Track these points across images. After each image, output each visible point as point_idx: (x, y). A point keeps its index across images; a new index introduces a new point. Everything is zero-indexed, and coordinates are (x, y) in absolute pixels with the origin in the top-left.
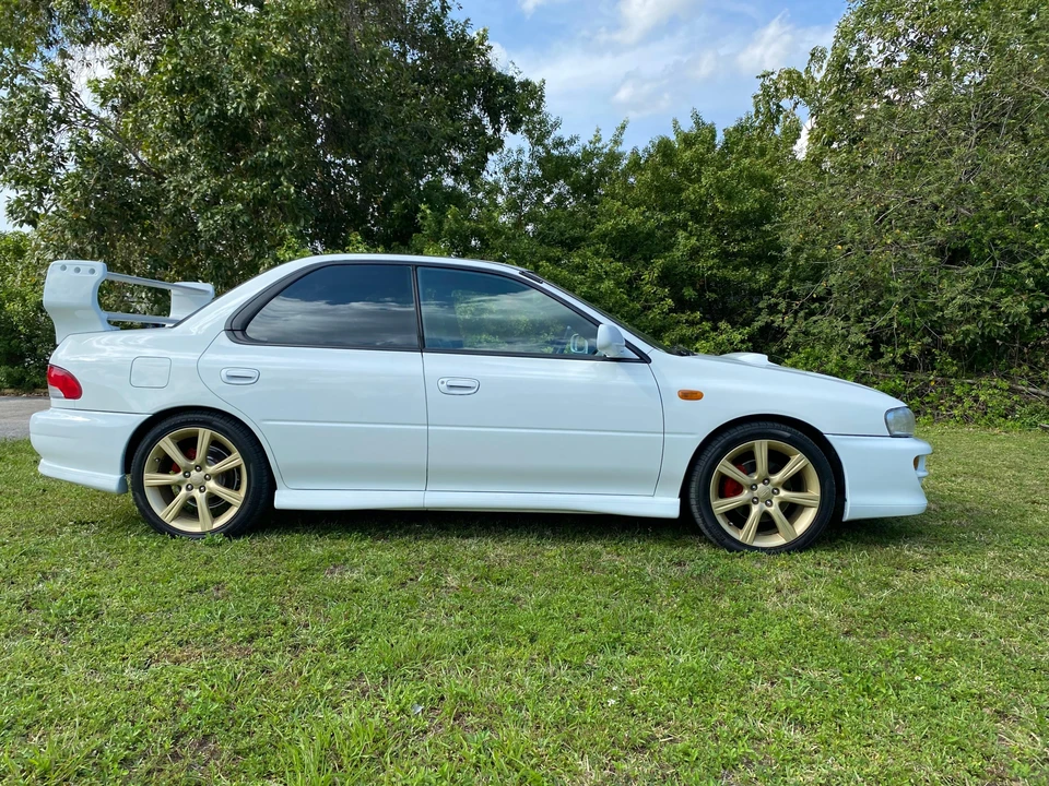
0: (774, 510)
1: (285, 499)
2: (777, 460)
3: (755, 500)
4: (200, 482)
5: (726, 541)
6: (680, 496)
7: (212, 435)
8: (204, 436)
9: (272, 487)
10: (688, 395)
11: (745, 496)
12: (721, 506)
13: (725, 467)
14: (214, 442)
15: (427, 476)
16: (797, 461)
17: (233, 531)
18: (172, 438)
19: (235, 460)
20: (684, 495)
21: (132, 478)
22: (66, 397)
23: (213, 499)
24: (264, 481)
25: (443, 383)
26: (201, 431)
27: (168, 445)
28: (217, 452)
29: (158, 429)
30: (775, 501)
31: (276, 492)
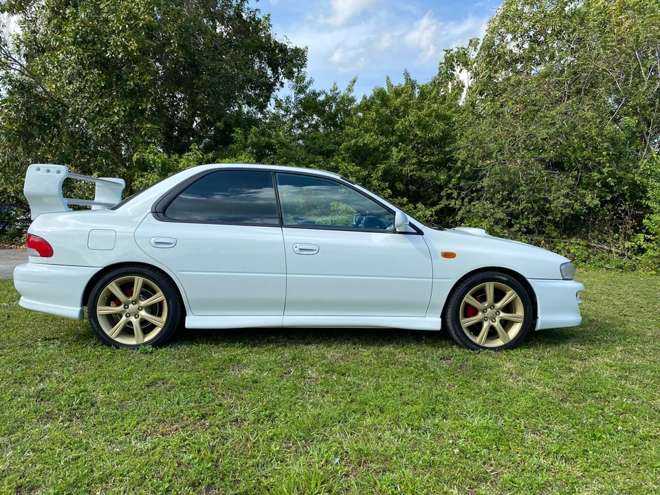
0: (497, 324)
1: (192, 322)
2: (499, 295)
3: (485, 319)
4: (135, 311)
5: (469, 344)
6: (441, 317)
7: (144, 282)
8: (139, 281)
9: (183, 314)
10: (448, 255)
11: (480, 315)
12: (466, 322)
13: (469, 299)
14: (145, 286)
15: (285, 306)
16: (510, 295)
17: (158, 343)
18: (116, 283)
19: (159, 297)
20: (443, 316)
21: (88, 309)
22: (42, 256)
23: (143, 322)
24: (179, 311)
25: (296, 247)
26: (137, 278)
27: (113, 288)
28: (147, 292)
29: (107, 277)
30: (498, 319)
31: (186, 318)
